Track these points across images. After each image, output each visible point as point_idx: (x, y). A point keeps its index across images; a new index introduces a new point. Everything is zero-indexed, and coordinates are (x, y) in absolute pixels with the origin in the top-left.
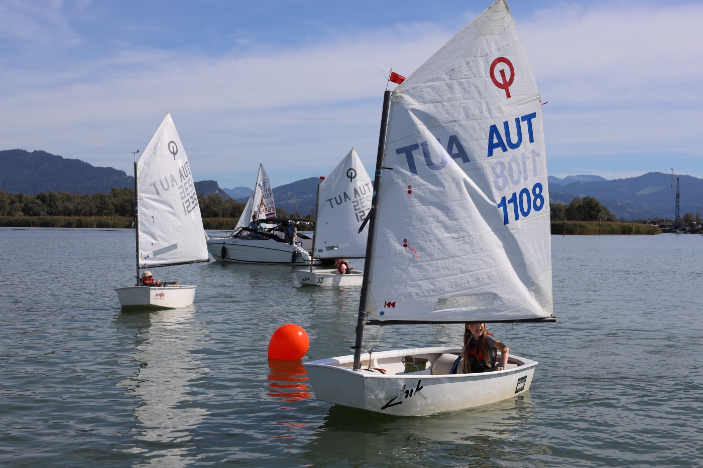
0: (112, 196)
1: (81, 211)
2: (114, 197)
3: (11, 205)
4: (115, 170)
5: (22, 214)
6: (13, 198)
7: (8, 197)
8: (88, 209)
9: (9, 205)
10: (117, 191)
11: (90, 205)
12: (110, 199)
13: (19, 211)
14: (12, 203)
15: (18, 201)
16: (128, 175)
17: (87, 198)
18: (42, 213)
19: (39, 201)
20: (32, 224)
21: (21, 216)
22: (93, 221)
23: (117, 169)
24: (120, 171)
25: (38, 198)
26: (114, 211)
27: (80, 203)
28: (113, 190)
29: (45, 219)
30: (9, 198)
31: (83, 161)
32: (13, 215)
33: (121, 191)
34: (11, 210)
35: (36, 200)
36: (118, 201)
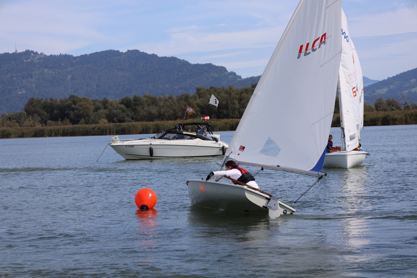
0: (198, 96)
1: (164, 115)
2: (199, 98)
3: (95, 112)
4: (215, 66)
5: (106, 121)
6: (98, 104)
7: (92, 104)
8: (172, 112)
9: (94, 112)
10: (202, 91)
11: (174, 108)
12: (195, 100)
13: (103, 118)
14: (97, 109)
15: (103, 107)
16: (229, 71)
17: (170, 101)
18: (126, 118)
19: (123, 106)
20: (108, 132)
21: (105, 123)
22: (170, 125)
23: (216, 65)
24: (221, 66)
25: (122, 103)
26: (199, 113)
27: (163, 107)
28: (198, 90)
29: (121, 126)
30: (94, 104)
31: (179, 58)
32: (97, 123)
33: (207, 90)
34: (95, 118)
35: (120, 105)
36: (203, 101)
